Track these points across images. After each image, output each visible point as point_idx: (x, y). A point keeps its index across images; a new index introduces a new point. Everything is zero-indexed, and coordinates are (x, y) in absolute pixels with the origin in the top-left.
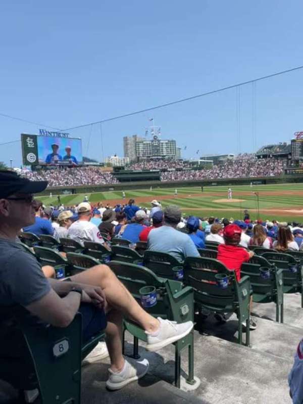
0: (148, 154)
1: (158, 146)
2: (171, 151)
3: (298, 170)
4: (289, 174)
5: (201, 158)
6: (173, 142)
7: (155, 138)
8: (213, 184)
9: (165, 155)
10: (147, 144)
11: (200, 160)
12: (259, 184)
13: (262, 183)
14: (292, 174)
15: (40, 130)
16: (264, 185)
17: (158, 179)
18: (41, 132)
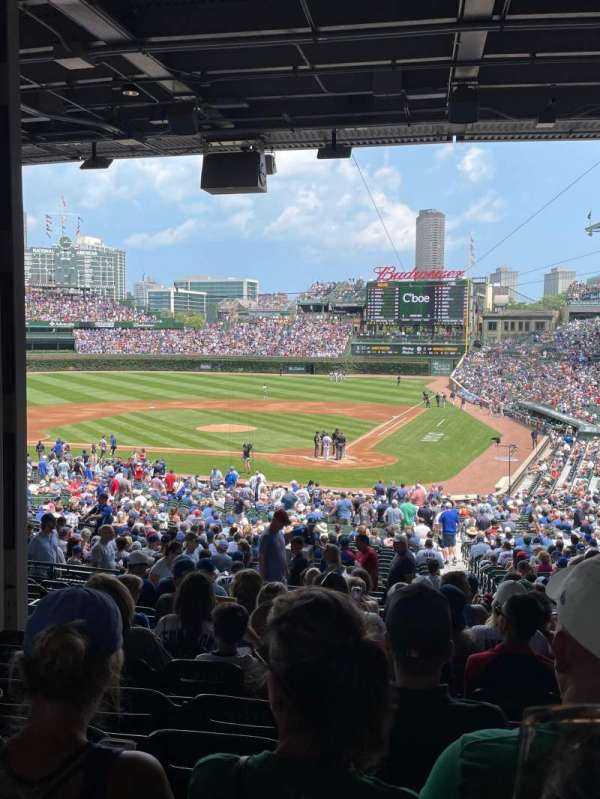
0: (43, 282)
1: (72, 263)
2: (104, 279)
3: (376, 348)
4: (359, 354)
7: (65, 243)
8: (202, 367)
9: (88, 286)
10: (43, 256)
12: (300, 372)
13: (307, 372)
14: (366, 354)
16: (310, 375)
17: (70, 346)
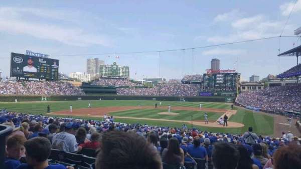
0: (108, 75)
1: (117, 69)
2: (125, 74)
5: (144, 79)
6: (127, 68)
7: (115, 64)
9: (121, 76)
10: (108, 67)
11: (143, 81)
15: (27, 51)
17: (115, 92)
18: (27, 52)
